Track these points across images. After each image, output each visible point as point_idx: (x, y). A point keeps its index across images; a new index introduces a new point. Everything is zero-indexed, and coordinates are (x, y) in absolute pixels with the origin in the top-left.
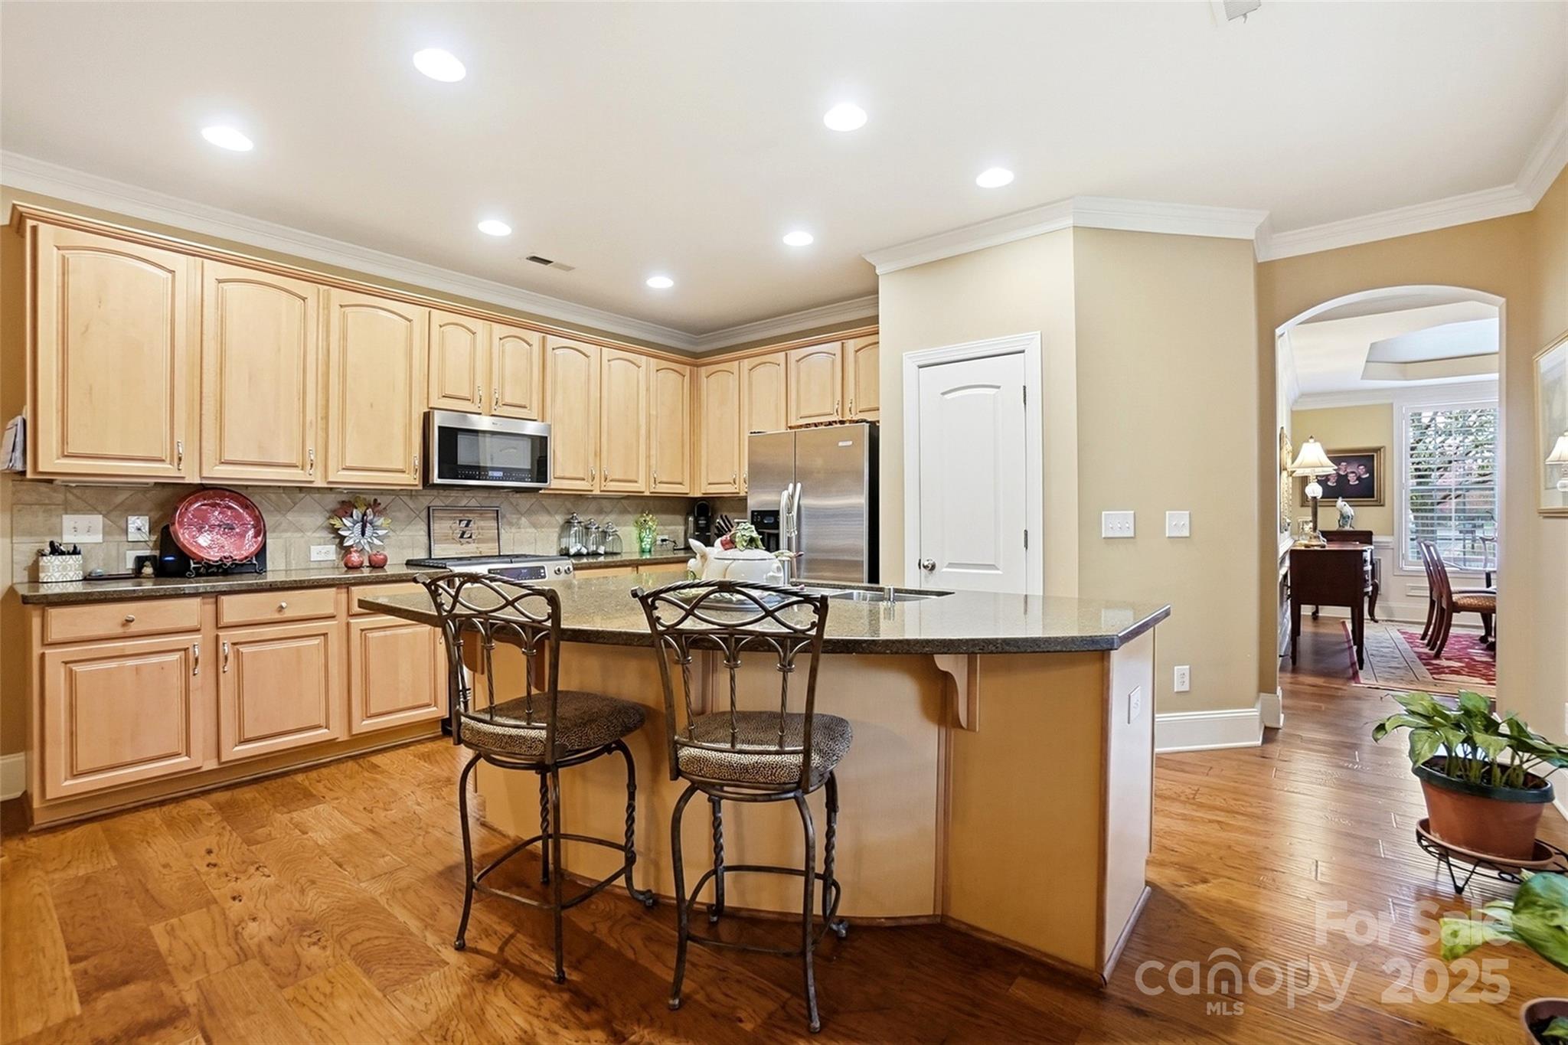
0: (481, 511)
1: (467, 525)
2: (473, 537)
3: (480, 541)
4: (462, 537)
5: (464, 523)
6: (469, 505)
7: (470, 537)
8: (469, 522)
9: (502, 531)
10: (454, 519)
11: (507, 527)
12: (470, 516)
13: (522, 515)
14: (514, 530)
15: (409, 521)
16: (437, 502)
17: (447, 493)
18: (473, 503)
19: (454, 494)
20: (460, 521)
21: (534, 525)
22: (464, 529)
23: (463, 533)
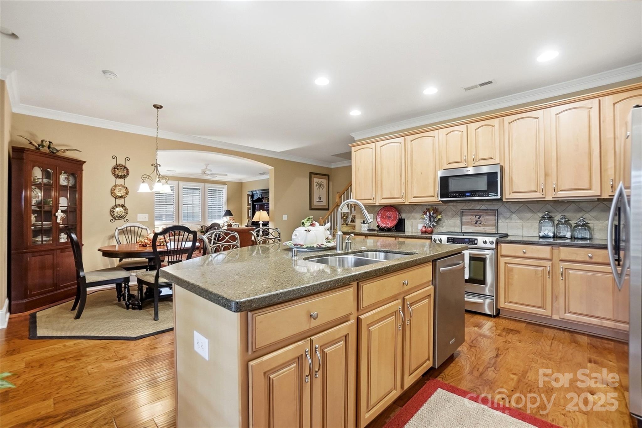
0: (487, 212)
1: (479, 218)
2: (482, 224)
3: (485, 226)
4: (476, 223)
5: (477, 217)
6: (480, 209)
7: (480, 224)
8: (480, 217)
9: (500, 221)
10: (472, 215)
11: (503, 220)
12: (481, 214)
13: (513, 213)
14: (507, 221)
15: (453, 216)
16: (465, 208)
17: (469, 204)
18: (483, 207)
19: (473, 203)
20: (476, 216)
21: (521, 219)
22: (478, 220)
23: (477, 221)
